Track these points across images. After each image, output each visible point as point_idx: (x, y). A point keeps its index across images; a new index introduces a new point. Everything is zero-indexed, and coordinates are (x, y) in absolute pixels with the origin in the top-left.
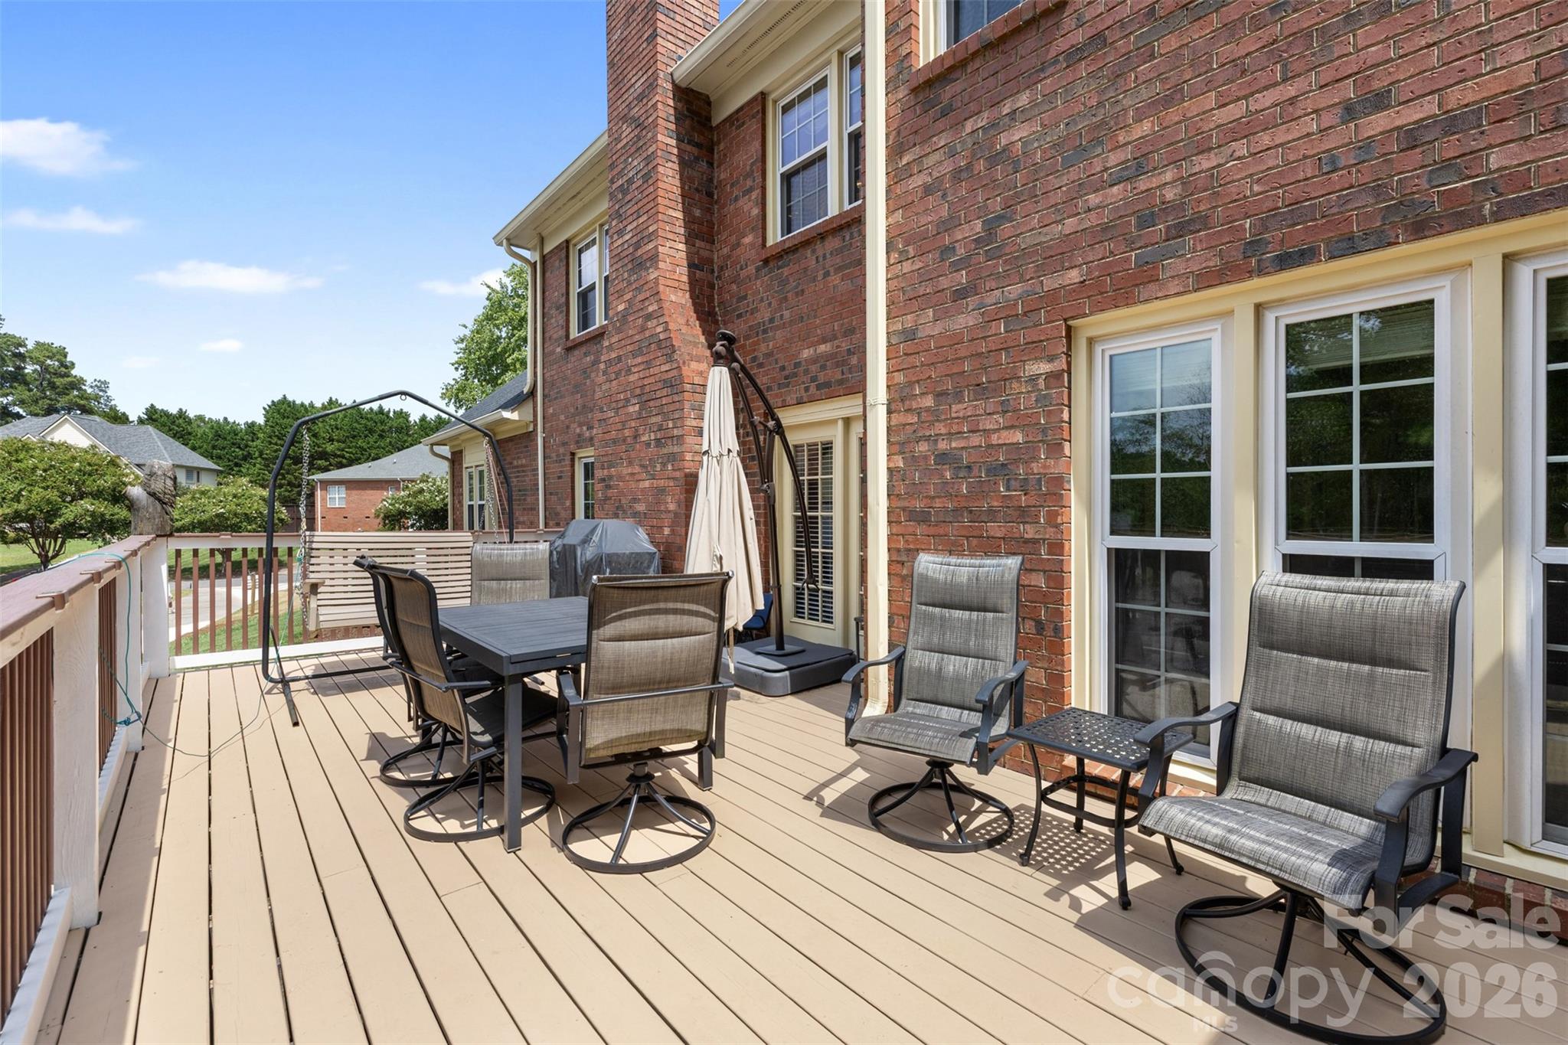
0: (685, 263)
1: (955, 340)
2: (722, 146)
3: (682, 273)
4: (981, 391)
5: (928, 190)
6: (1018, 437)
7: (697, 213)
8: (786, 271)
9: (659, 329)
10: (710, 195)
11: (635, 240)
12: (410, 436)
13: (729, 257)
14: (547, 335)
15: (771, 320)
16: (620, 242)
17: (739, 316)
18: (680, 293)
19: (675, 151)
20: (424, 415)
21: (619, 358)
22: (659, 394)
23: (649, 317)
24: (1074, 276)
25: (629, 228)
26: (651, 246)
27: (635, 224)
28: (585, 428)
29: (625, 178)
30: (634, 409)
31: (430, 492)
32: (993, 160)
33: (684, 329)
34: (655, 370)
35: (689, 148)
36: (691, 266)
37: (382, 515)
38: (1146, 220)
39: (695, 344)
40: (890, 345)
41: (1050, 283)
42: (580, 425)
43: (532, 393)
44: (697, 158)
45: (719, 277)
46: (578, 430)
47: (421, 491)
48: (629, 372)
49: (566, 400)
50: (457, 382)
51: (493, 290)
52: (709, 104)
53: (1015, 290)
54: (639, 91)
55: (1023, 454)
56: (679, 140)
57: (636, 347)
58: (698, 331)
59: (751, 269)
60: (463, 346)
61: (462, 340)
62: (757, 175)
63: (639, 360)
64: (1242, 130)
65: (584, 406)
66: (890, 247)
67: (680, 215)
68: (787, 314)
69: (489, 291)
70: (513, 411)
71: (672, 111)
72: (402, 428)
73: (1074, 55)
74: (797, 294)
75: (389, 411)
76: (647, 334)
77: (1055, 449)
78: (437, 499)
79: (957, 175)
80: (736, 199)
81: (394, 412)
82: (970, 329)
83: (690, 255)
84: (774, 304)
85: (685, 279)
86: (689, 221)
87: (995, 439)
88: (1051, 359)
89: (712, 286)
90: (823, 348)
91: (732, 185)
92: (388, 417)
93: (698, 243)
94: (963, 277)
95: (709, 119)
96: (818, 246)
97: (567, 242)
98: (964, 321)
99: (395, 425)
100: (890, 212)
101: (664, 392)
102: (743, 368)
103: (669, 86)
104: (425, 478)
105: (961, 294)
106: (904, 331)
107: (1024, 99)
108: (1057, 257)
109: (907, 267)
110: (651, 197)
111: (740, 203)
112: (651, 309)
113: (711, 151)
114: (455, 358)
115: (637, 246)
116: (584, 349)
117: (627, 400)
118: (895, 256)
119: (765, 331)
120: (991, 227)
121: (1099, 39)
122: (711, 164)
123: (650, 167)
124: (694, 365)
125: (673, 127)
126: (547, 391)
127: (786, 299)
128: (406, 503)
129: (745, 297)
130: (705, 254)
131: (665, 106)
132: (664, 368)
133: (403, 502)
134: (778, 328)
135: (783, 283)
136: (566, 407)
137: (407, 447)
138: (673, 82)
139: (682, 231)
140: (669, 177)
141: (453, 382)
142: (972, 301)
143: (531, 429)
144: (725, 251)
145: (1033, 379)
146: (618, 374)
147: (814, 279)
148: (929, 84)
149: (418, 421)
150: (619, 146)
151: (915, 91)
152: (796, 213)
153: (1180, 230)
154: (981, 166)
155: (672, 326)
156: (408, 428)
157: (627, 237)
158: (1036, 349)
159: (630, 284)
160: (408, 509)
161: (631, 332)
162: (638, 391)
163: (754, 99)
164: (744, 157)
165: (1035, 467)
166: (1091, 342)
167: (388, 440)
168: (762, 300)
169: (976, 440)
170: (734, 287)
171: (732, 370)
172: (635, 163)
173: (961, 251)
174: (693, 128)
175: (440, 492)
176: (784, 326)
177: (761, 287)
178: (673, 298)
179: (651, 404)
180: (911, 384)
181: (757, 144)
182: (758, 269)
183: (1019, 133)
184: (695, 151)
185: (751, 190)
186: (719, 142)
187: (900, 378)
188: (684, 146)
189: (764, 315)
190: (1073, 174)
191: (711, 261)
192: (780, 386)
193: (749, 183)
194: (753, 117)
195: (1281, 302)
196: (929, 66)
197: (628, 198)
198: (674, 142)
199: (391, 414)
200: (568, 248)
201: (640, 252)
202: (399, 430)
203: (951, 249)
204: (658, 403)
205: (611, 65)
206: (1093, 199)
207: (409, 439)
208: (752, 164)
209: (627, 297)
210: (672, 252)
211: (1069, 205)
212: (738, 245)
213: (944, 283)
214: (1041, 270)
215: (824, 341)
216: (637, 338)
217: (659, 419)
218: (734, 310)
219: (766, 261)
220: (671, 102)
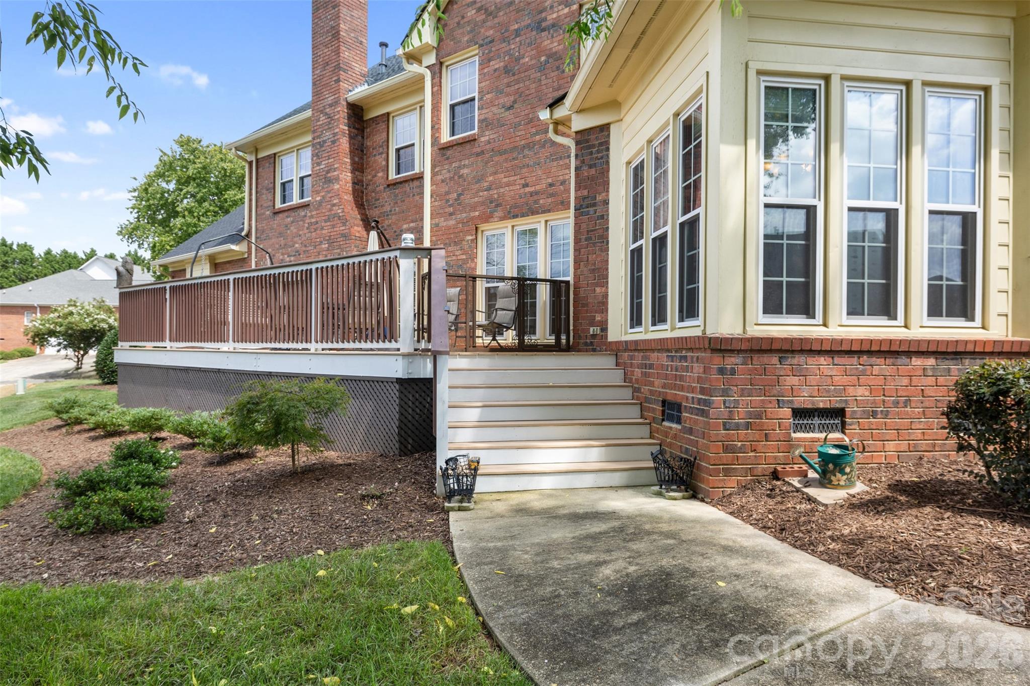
0: (351, 182)
1: (449, 228)
2: (368, 130)
3: (349, 186)
4: (456, 243)
5: (443, 181)
6: (464, 257)
7: (357, 159)
8: (397, 191)
9: (339, 211)
10: (362, 151)
11: (326, 169)
12: (34, 268)
13: (371, 180)
14: (259, 204)
15: (391, 211)
16: (318, 168)
17: (376, 207)
18: (349, 196)
19: (347, 132)
20: (49, 249)
21: (317, 223)
22: (338, 240)
23: (334, 205)
24: (477, 213)
25: (323, 163)
26: (336, 173)
27: (327, 162)
28: (286, 256)
29: (321, 139)
30: (325, 246)
31: (79, 314)
32: (460, 177)
33: (351, 212)
34: (338, 229)
35: (353, 130)
36: (354, 183)
37: (31, 334)
38: (491, 202)
39: (356, 219)
40: (431, 228)
41: (472, 214)
42: (283, 254)
43: (248, 235)
44: (357, 135)
45: (366, 189)
46: (281, 257)
47: (71, 313)
48: (322, 229)
49: (273, 240)
50: (131, 223)
51: (165, 154)
52: (362, 110)
53: (464, 215)
54: (330, 102)
55: (465, 262)
56: (349, 127)
57: (327, 217)
58: (357, 212)
59: (382, 187)
60: (136, 194)
61: (135, 190)
62: (385, 147)
63: (328, 224)
64: (508, 185)
65: (286, 245)
66: (432, 196)
67: (349, 160)
68: (397, 209)
69: (162, 154)
70: (237, 245)
71: (346, 114)
72: (27, 260)
73: (478, 155)
74: (402, 202)
75: (12, 244)
76: (333, 212)
77: (473, 260)
78: (87, 320)
79: (451, 179)
80: (375, 155)
81: (18, 245)
82: (453, 225)
83: (353, 178)
84: (392, 205)
85: (351, 189)
86: (353, 163)
87: (459, 258)
88: (472, 235)
89: (363, 192)
90: (412, 225)
91: (373, 149)
92: (11, 248)
93: (357, 173)
94: (451, 209)
95: (362, 117)
96: (411, 183)
97: (275, 154)
98: (452, 222)
99: (20, 257)
100: (432, 185)
101: (342, 239)
102: (381, 232)
103: (345, 103)
104: (73, 303)
105: (451, 214)
106: (435, 224)
107: (467, 162)
108: (473, 208)
109: (436, 203)
110: (336, 152)
111: (377, 157)
112: (335, 202)
113: (363, 131)
114: (130, 204)
115: (328, 172)
116: (286, 214)
117: (321, 242)
118: (433, 199)
119: (388, 215)
120: (459, 195)
121: (483, 152)
122: (363, 137)
123: (336, 138)
124: (356, 228)
125: (346, 121)
126: (258, 235)
127: (397, 203)
128: (56, 324)
129: (379, 199)
130: (359, 178)
131: (342, 112)
132: (341, 228)
133: (53, 323)
134: (393, 214)
135: (396, 196)
136: (273, 244)
137: (32, 279)
138: (347, 102)
139: (350, 167)
140: (344, 143)
141: (127, 223)
142: (454, 217)
143: (246, 256)
144: (369, 177)
145: (468, 241)
146: (315, 230)
147: (409, 196)
148: (443, 149)
149: (43, 255)
150: (318, 123)
151: (440, 149)
152: (402, 166)
153: (497, 206)
154: (456, 177)
155: (346, 210)
156: (33, 259)
157: (322, 167)
158: (468, 232)
159: (323, 188)
160: (58, 329)
161: (324, 211)
162: (327, 238)
163: (384, 115)
164: (379, 138)
165: (468, 265)
166: (482, 231)
167: (12, 270)
168: (386, 202)
169: (454, 258)
170: (373, 194)
171: (378, 233)
172: (327, 134)
173: (451, 202)
174: (355, 122)
175: (89, 315)
176: (396, 214)
177: (386, 195)
178: (346, 197)
179: (335, 244)
180: (437, 240)
181: (385, 134)
182: (385, 188)
183: (465, 171)
184: (356, 131)
185: (382, 153)
186: (367, 128)
187: (434, 238)
188: (351, 130)
189: (387, 208)
190: (477, 186)
191: (362, 181)
192: (394, 239)
193: (381, 150)
194: (384, 122)
195: (517, 225)
196: (444, 143)
197: (323, 149)
198: (346, 128)
199: (15, 247)
200: (275, 158)
201: (329, 175)
202: (23, 262)
203: (448, 201)
204: (338, 244)
205: (314, 84)
206: (481, 194)
207: (34, 270)
208: (383, 142)
209: (323, 194)
210: (345, 177)
211: (476, 194)
212: (376, 176)
213: (447, 210)
214: (470, 211)
215: (412, 222)
216: (327, 213)
217: (339, 251)
218: (373, 204)
219: (388, 186)
220: (346, 111)
